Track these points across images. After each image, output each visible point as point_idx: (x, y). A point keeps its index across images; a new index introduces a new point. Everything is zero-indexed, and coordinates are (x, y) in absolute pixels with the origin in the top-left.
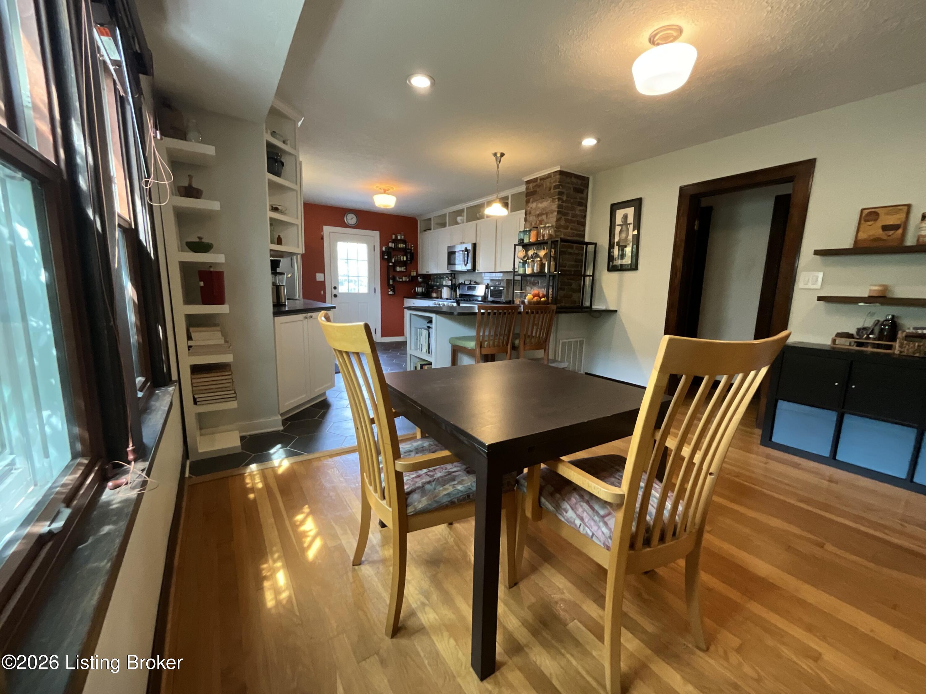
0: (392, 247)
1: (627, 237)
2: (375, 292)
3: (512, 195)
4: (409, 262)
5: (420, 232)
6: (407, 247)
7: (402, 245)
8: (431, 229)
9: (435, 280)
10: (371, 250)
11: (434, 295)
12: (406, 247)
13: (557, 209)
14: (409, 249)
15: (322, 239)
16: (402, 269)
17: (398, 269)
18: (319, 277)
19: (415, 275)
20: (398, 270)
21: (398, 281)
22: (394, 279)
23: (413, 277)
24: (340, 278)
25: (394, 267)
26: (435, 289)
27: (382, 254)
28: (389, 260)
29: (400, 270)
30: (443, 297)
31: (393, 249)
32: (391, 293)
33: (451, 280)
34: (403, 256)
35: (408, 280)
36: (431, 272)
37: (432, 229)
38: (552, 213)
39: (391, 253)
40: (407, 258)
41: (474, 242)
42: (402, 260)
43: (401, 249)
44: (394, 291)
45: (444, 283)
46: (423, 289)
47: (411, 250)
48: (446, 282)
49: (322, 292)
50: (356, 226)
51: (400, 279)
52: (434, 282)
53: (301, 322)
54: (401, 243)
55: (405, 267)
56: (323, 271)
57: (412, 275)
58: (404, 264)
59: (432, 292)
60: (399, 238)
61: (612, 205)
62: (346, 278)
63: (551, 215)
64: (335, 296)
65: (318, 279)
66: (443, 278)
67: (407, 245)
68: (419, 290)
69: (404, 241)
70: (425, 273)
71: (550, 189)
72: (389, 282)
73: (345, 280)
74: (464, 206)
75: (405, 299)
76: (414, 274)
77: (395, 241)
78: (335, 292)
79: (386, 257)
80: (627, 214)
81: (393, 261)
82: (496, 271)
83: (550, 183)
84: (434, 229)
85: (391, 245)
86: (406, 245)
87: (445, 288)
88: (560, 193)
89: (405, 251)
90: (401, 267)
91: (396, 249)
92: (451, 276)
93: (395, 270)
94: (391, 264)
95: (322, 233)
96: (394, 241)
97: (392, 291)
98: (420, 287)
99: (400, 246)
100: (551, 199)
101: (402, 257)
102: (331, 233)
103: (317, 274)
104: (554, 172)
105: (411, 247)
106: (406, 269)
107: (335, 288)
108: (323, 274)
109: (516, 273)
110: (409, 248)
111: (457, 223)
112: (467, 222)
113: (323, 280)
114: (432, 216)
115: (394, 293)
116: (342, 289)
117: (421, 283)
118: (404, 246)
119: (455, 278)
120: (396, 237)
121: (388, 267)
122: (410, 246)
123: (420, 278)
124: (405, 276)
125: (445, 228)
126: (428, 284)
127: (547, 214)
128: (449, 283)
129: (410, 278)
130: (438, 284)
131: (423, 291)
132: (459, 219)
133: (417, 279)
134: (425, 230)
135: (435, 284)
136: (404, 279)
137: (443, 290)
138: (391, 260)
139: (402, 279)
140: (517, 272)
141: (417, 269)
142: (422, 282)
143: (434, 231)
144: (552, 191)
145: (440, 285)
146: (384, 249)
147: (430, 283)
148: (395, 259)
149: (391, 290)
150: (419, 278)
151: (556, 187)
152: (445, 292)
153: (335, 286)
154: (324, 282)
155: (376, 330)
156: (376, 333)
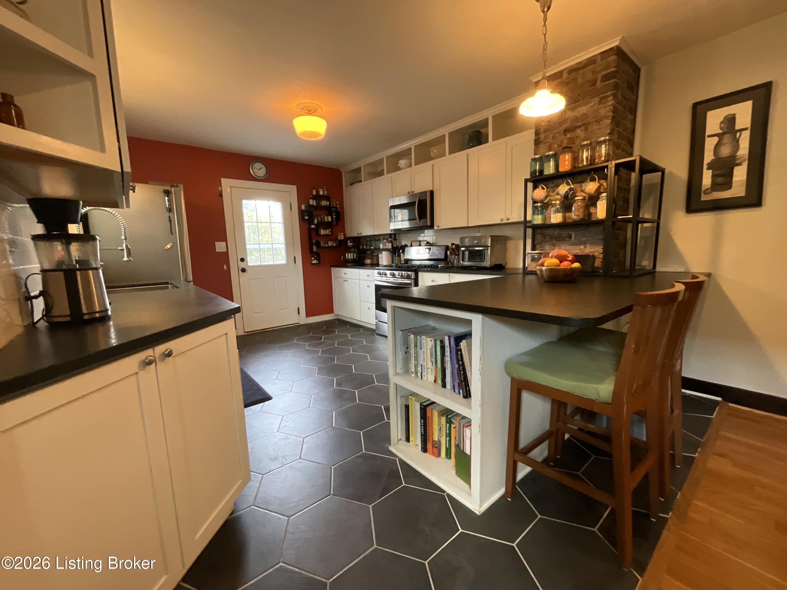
0: (313, 205)
1: (736, 152)
2: (295, 262)
3: (494, 117)
4: (334, 223)
5: (346, 187)
6: (332, 205)
7: (325, 202)
8: (361, 181)
9: (369, 243)
10: (287, 209)
11: (368, 261)
12: (330, 204)
13: (611, 114)
14: (334, 207)
15: (221, 195)
16: (328, 232)
17: (322, 232)
18: (220, 247)
19: (343, 238)
20: (322, 234)
21: (322, 247)
22: (318, 244)
23: (340, 241)
24: (248, 247)
25: (317, 230)
26: (368, 254)
27: (302, 213)
28: (310, 221)
29: (325, 233)
30: (380, 263)
31: (315, 208)
32: (315, 262)
33: (391, 242)
34: (328, 216)
35: (335, 245)
36: (363, 234)
37: (363, 181)
38: (598, 122)
39: (312, 212)
40: (332, 218)
41: (431, 189)
42: (326, 220)
43: (324, 207)
44: (319, 260)
45: (381, 246)
46: (355, 255)
47: (336, 208)
48: (384, 245)
49: (225, 267)
50: (267, 179)
51: (325, 244)
52: (367, 245)
53: (133, 378)
54: (324, 200)
55: (330, 230)
56: (224, 239)
57: (339, 238)
58: (328, 225)
59: (365, 258)
60: (321, 193)
61: (695, 105)
62: (257, 246)
63: (595, 127)
64: (244, 270)
65: (217, 250)
66: (379, 240)
67: (332, 203)
68: (350, 256)
69: (327, 198)
70: (355, 235)
71: (594, 83)
72: (311, 249)
73: (255, 249)
74: (411, 144)
75: (332, 269)
76: (341, 237)
77: (317, 197)
78: (242, 265)
79: (307, 218)
80: (734, 115)
81: (316, 222)
82: (470, 226)
83: (594, 73)
84: (364, 181)
85: (312, 202)
86: (330, 202)
87: (383, 252)
88: (616, 87)
89: (329, 210)
90: (325, 229)
91: (318, 207)
92: (391, 237)
93: (318, 234)
94: (313, 226)
95: (220, 188)
96: (314, 198)
97: (317, 260)
98: (350, 252)
99: (323, 204)
100: (597, 99)
101: (326, 217)
102: (232, 188)
103: (216, 243)
104: (601, 53)
105: (336, 204)
106: (332, 231)
107: (242, 260)
108: (224, 243)
109: (528, 225)
110: (335, 205)
111: (399, 169)
112: (416, 164)
113: (225, 250)
114: (361, 164)
115: (319, 263)
116: (252, 261)
117: (351, 248)
118: (328, 203)
119: (395, 239)
120: (318, 192)
121: (310, 230)
122: (334, 204)
123: (351, 242)
124: (331, 240)
125: (383, 177)
126: (358, 249)
127: (586, 126)
128: (389, 246)
129: (337, 242)
130: (372, 248)
131: (355, 257)
132: (402, 163)
133: (347, 243)
134: (352, 184)
135: (368, 248)
136: (330, 244)
137: (380, 255)
138: (313, 221)
139: (328, 244)
140: (530, 222)
141: (344, 231)
142: (353, 246)
143: (366, 182)
144: (599, 84)
145: (375, 249)
146: (303, 207)
147: (361, 247)
148: (318, 220)
149: (315, 259)
150: (349, 241)
151: (606, 78)
152: (384, 258)
153: (242, 257)
154: (227, 253)
155: (298, 309)
156: (299, 313)
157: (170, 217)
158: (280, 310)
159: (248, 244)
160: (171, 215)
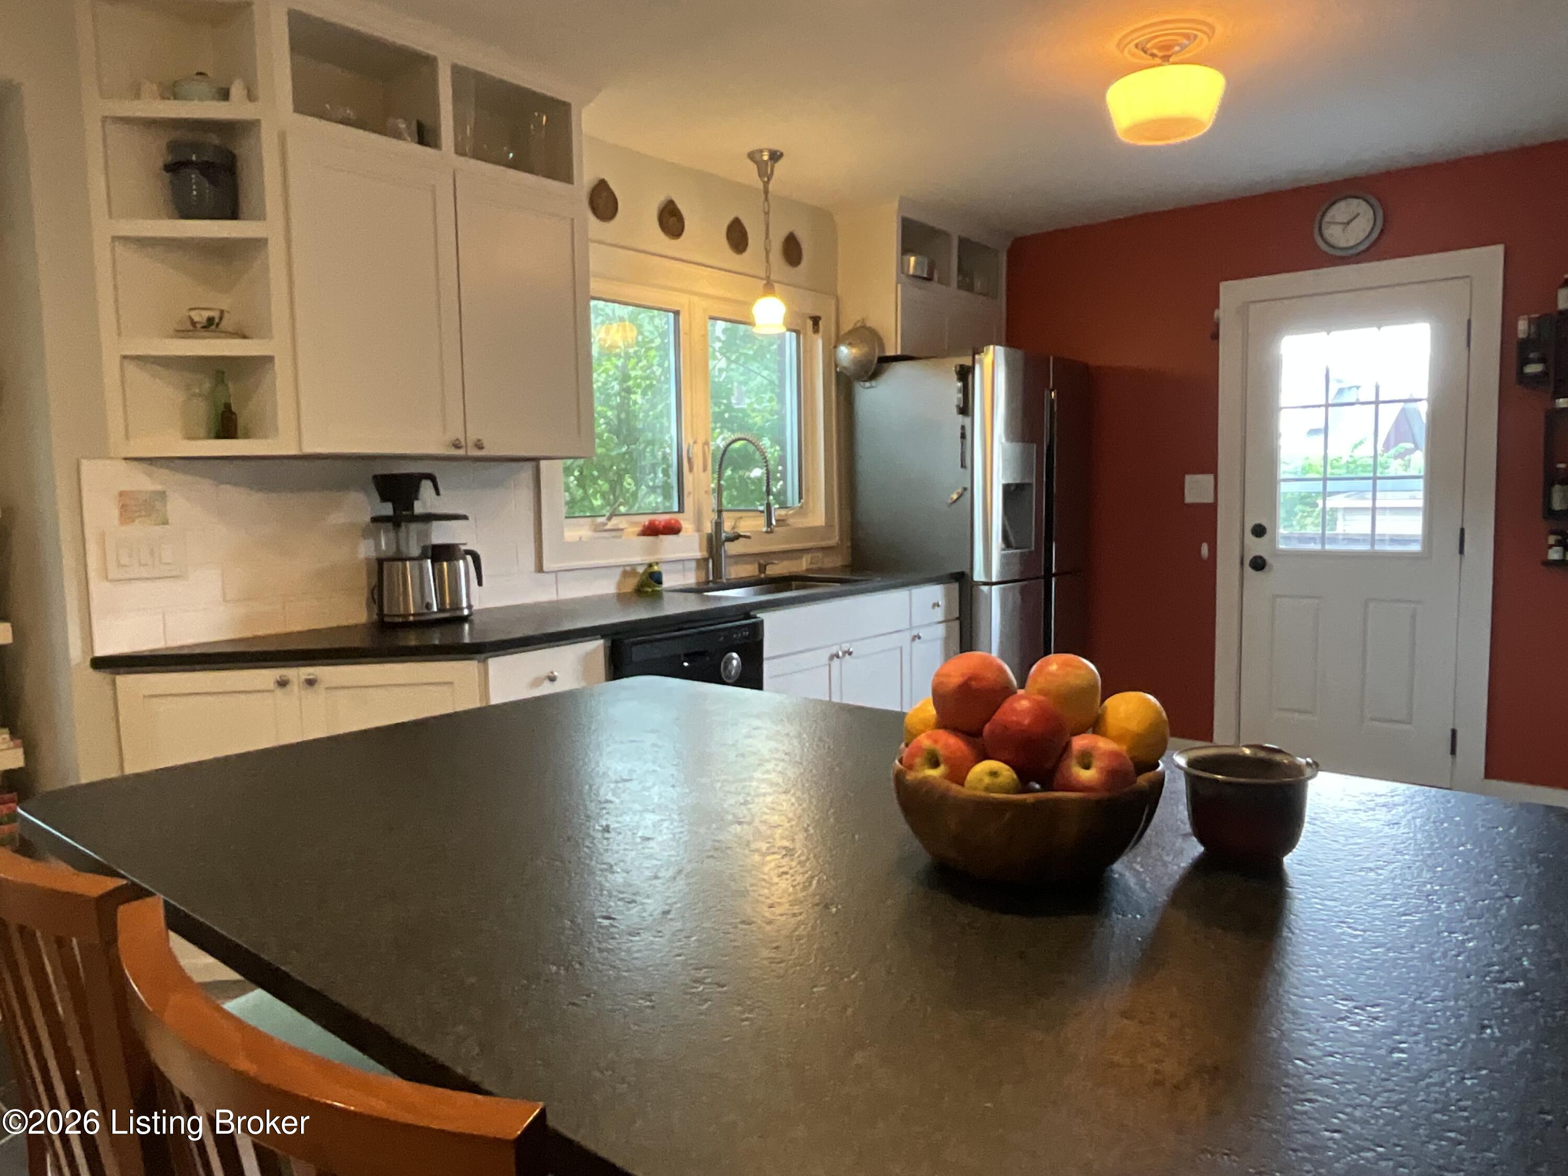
2: (1461, 551)
18: (1196, 488)
24: (1282, 489)
27: (1516, 353)
28: (1552, 382)
32: (1556, 554)
49: (1205, 550)
50: (1374, 250)
56: (1209, 466)
64: (1259, 564)
65: (1189, 499)
72: (1548, 500)
78: (1256, 547)
79: (1535, 369)
94: (1561, 403)
103: (1186, 476)
107: (1259, 531)
108: (1211, 477)
113: (1210, 500)
116: (1290, 535)
121: (1551, 416)
146: (1524, 328)
149: (1561, 542)
153: (1258, 522)
154: (1212, 508)
155: (1454, 733)
156: (1453, 751)
157: (963, 428)
158: (1372, 719)
159: (1285, 480)
160: (967, 421)
